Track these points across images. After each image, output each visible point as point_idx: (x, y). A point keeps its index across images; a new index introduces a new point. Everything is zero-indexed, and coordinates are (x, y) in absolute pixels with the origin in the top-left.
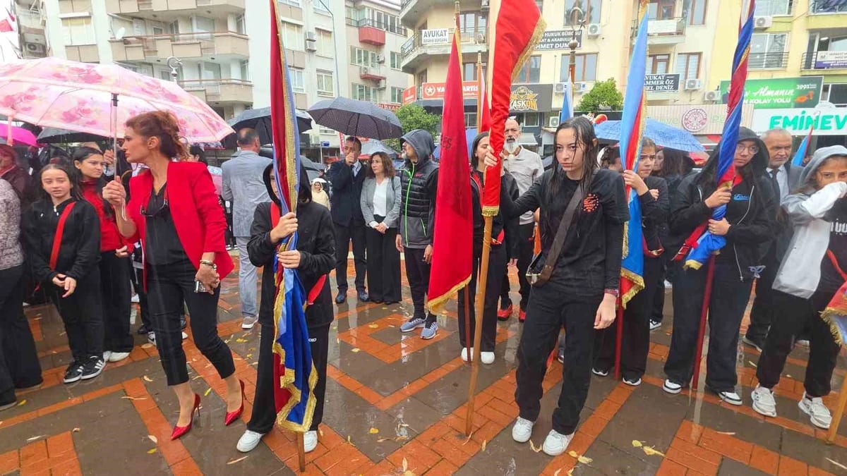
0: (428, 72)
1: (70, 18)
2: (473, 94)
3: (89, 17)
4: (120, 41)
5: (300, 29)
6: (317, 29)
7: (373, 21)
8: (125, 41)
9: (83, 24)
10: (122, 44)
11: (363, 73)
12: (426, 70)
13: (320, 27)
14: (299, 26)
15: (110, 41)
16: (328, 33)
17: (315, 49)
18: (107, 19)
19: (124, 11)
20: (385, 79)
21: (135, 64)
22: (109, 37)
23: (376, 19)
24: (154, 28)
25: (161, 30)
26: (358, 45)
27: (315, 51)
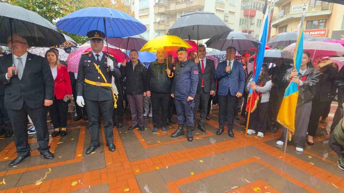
0: (288, 26)
1: (142, 16)
2: (319, 35)
3: (148, 15)
4: (158, 23)
5: (223, 12)
6: (230, 12)
7: (252, 6)
8: (159, 23)
9: (146, 18)
10: (158, 24)
11: (244, 30)
12: (287, 25)
13: (230, 11)
14: (223, 11)
15: (154, 23)
16: (234, 13)
17: (228, 20)
18: (154, 15)
19: (160, 12)
20: (253, 31)
21: (160, 31)
22: (153, 21)
23: (253, 5)
24: (167, 17)
25: (169, 18)
26: (243, 17)
27: (228, 21)
